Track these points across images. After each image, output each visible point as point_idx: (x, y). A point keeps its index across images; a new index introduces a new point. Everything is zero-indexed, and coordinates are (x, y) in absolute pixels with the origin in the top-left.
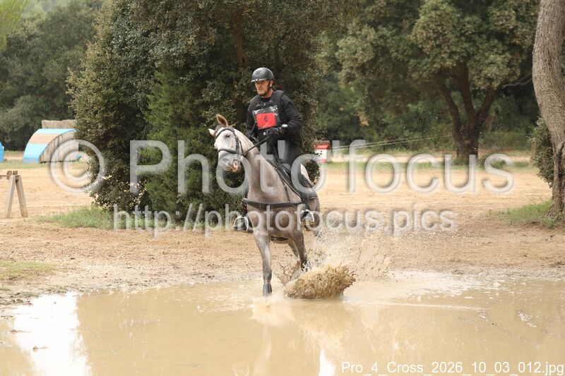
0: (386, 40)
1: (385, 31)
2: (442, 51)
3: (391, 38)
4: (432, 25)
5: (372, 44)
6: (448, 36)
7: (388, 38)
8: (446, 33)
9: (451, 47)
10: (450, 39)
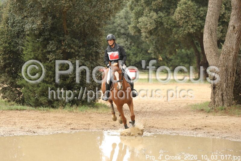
0: (162, 18)
1: (161, 14)
2: (189, 25)
3: (164, 18)
4: (183, 12)
5: (155, 20)
6: (191, 17)
7: (163, 18)
8: (190, 15)
9: (193, 22)
10: (192, 18)
